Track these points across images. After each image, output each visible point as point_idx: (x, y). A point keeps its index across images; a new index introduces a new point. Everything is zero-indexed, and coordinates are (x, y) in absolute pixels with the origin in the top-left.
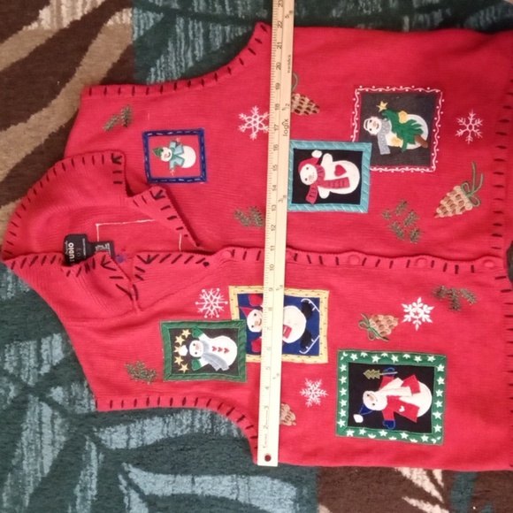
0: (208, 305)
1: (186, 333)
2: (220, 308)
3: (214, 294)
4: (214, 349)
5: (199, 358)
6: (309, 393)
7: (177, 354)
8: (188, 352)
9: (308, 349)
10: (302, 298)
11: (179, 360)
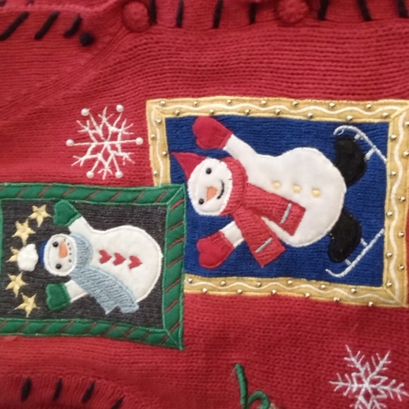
0: (96, 150)
1: (40, 214)
2: (126, 155)
3: (111, 121)
4: (105, 257)
5: (67, 279)
6: (356, 386)
7: (14, 269)
8: (40, 263)
9: (351, 265)
10: (337, 124)
11: (16, 283)
